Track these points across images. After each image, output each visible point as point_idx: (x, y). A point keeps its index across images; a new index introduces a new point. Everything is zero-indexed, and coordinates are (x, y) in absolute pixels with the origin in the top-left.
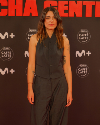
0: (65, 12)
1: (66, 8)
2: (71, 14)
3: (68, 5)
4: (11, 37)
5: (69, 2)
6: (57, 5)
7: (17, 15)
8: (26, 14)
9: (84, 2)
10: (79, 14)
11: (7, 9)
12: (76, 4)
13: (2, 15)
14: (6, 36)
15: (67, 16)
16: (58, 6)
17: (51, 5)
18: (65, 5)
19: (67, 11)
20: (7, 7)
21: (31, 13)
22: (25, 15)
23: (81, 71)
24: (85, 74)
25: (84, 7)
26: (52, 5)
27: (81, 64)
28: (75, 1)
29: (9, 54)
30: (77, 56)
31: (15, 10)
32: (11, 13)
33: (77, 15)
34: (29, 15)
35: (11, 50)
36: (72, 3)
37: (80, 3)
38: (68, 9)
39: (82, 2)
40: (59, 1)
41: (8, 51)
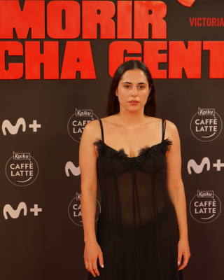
0: (159, 68)
1: (163, 58)
2: (175, 73)
3: (167, 51)
4: (32, 129)
5: (168, 43)
6: (140, 52)
7: (46, 77)
8: (68, 74)
9: (204, 42)
10: (194, 72)
11: (22, 64)
12: (187, 48)
13: (11, 77)
14: (21, 126)
15: (166, 77)
16: (142, 55)
17: (125, 51)
18: (160, 52)
19: (164, 66)
20: (21, 59)
21: (78, 73)
22: (64, 76)
23: (202, 207)
24: (212, 213)
25: (206, 55)
26: (128, 52)
27: (201, 190)
28: (183, 42)
29: (28, 169)
30: (190, 173)
31: (42, 64)
32: (33, 73)
33: (190, 75)
34: (74, 77)
35: (32, 160)
36: (177, 45)
37: (195, 45)
38: (166, 61)
39: (200, 42)
40: (145, 42)
41: (25, 161)
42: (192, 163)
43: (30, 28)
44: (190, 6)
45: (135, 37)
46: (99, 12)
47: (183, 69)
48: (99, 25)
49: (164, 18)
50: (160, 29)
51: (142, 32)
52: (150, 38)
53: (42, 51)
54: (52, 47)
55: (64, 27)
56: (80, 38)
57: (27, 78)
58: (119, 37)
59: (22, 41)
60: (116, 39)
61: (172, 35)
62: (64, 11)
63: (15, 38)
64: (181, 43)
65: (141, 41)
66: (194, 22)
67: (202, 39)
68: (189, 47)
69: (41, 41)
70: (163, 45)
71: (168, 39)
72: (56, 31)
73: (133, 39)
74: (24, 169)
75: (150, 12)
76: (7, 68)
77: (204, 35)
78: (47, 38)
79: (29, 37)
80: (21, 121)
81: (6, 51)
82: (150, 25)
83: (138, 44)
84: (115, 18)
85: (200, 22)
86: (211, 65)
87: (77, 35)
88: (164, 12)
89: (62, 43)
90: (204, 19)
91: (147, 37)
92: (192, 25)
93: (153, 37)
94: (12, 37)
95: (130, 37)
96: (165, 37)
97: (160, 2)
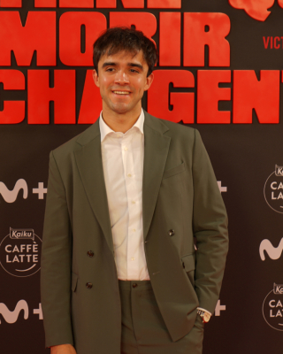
0: (219, 109)
1: (224, 94)
2: (242, 116)
3: (231, 84)
4: (37, 195)
5: (232, 73)
6: (192, 85)
7: (57, 120)
10: (269, 114)
11: (23, 102)
12: (259, 79)
13: (7, 121)
14: (21, 191)
15: (229, 122)
16: (195, 89)
17: (171, 84)
18: (221, 85)
19: (226, 105)
20: (21, 95)
22: (83, 120)
23: (280, 308)
26: (175, 85)
27: (278, 283)
28: (253, 71)
29: (31, 252)
30: (263, 258)
31: (51, 103)
32: (38, 115)
33: (263, 118)
35: (36, 239)
36: (246, 76)
37: (271, 76)
38: (229, 98)
39: (278, 71)
40: (199, 71)
41: (27, 241)
42: (265, 245)
43: (35, 51)
44: (263, 19)
45: (185, 64)
47: (254, 109)
49: (226, 38)
50: (221, 54)
51: (195, 57)
52: (207, 66)
53: (51, 84)
54: (65, 79)
55: (83, 49)
57: (31, 121)
58: (162, 64)
59: (24, 69)
60: (158, 66)
61: (237, 61)
62: (83, 26)
63: (13, 64)
64: (251, 73)
65: (194, 70)
66: (271, 42)
67: (281, 67)
68: (262, 78)
69: (51, 69)
70: (224, 76)
71: (232, 67)
72: (72, 55)
73: (182, 67)
75: (207, 28)
76: (2, 107)
78: (59, 64)
79: (34, 64)
80: (21, 184)
82: (207, 47)
83: (189, 74)
84: (156, 36)
85: (278, 43)
88: (226, 29)
91: (203, 64)
92: (266, 46)
93: (211, 64)
94: (9, 64)
95: (178, 64)
96: (228, 65)
97: (221, 14)
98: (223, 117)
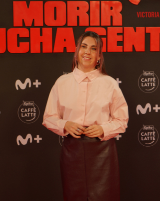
0: (118, 45)
1: (120, 38)
2: (128, 48)
3: (122, 34)
4: (35, 85)
5: (123, 29)
6: (105, 34)
7: (44, 51)
8: (59, 49)
9: (147, 28)
10: (140, 47)
11: (28, 43)
12: (135, 31)
13: (21, 52)
14: (28, 84)
15: (122, 51)
16: (106, 36)
18: (118, 34)
19: (120, 43)
20: (28, 39)
21: (65, 48)
22: (56, 50)
23: (146, 136)
24: (152, 140)
25: (148, 36)
27: (145, 125)
29: (33, 112)
30: (138, 113)
31: (41, 43)
32: (36, 49)
33: (137, 49)
34: (62, 51)
35: (35, 106)
36: (129, 30)
37: (141, 30)
38: (122, 40)
39: (144, 28)
40: (108, 28)
41: (31, 107)
42: (139, 107)
43: (34, 20)
44: (137, 4)
45: (102, 25)
46: (78, 8)
47: (133, 45)
48: (78, 17)
49: (120, 12)
50: (118, 19)
51: (106, 21)
52: (112, 25)
53: (41, 34)
54: (48, 32)
55: (55, 18)
56: (66, 26)
57: (32, 52)
58: (91, 25)
59: (28, 28)
60: (90, 26)
61: (125, 23)
62: (55, 8)
63: (24, 26)
64: (132, 29)
65: (106, 27)
66: (140, 15)
67: (145, 26)
68: (137, 31)
69: (41, 27)
70: (120, 30)
71: (123, 26)
72: (50, 21)
73: (100, 26)
74: (30, 112)
75: (112, 8)
76: (18, 45)
77: (146, 23)
78: (45, 26)
79: (33, 25)
80: (28, 81)
81: (18, 35)
82: (112, 17)
83: (104, 29)
84: (89, 12)
85: (144, 14)
86: (151, 43)
87: (64, 24)
88: (120, 8)
89: (55, 29)
90: (146, 13)
91: (110, 25)
92: (138, 16)
93: (114, 25)
94: (22, 25)
95: (99, 25)
96: (121, 25)
97: (118, 2)
98: (119, 49)
